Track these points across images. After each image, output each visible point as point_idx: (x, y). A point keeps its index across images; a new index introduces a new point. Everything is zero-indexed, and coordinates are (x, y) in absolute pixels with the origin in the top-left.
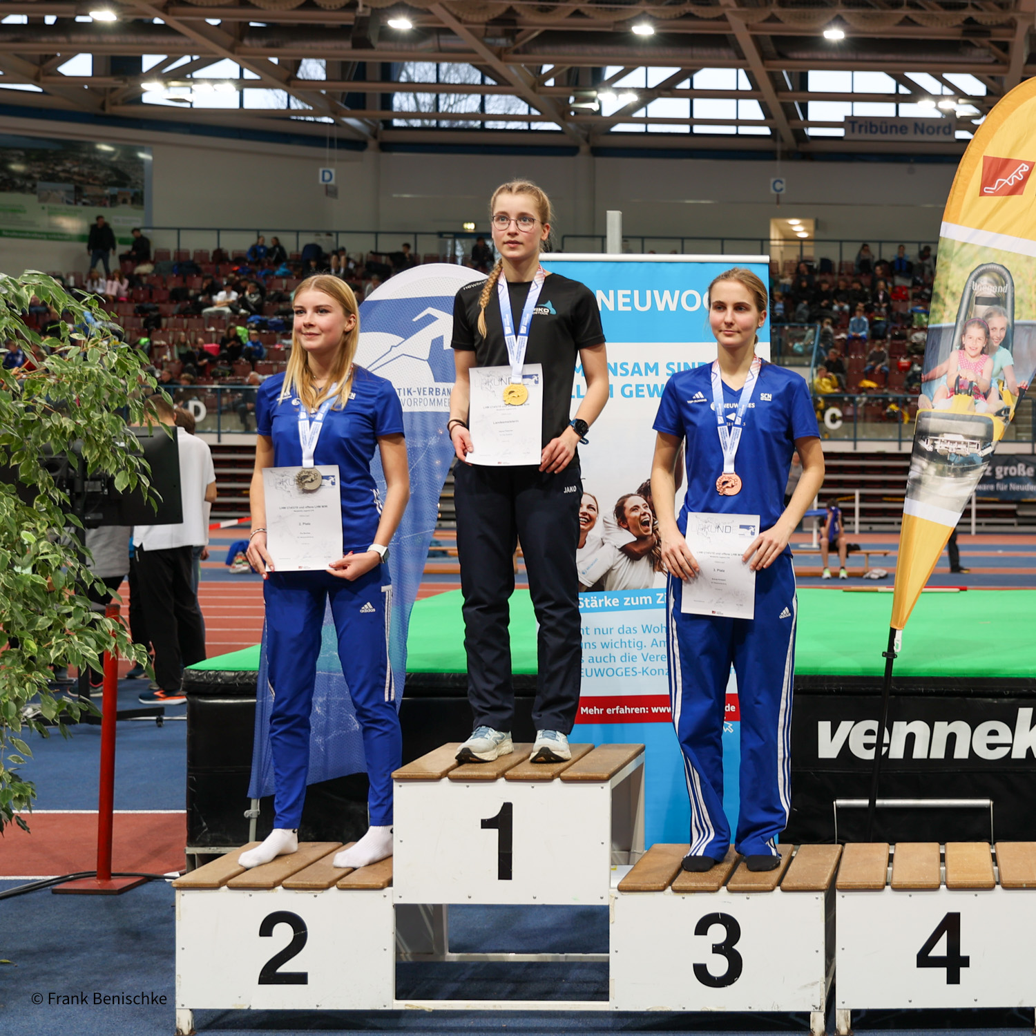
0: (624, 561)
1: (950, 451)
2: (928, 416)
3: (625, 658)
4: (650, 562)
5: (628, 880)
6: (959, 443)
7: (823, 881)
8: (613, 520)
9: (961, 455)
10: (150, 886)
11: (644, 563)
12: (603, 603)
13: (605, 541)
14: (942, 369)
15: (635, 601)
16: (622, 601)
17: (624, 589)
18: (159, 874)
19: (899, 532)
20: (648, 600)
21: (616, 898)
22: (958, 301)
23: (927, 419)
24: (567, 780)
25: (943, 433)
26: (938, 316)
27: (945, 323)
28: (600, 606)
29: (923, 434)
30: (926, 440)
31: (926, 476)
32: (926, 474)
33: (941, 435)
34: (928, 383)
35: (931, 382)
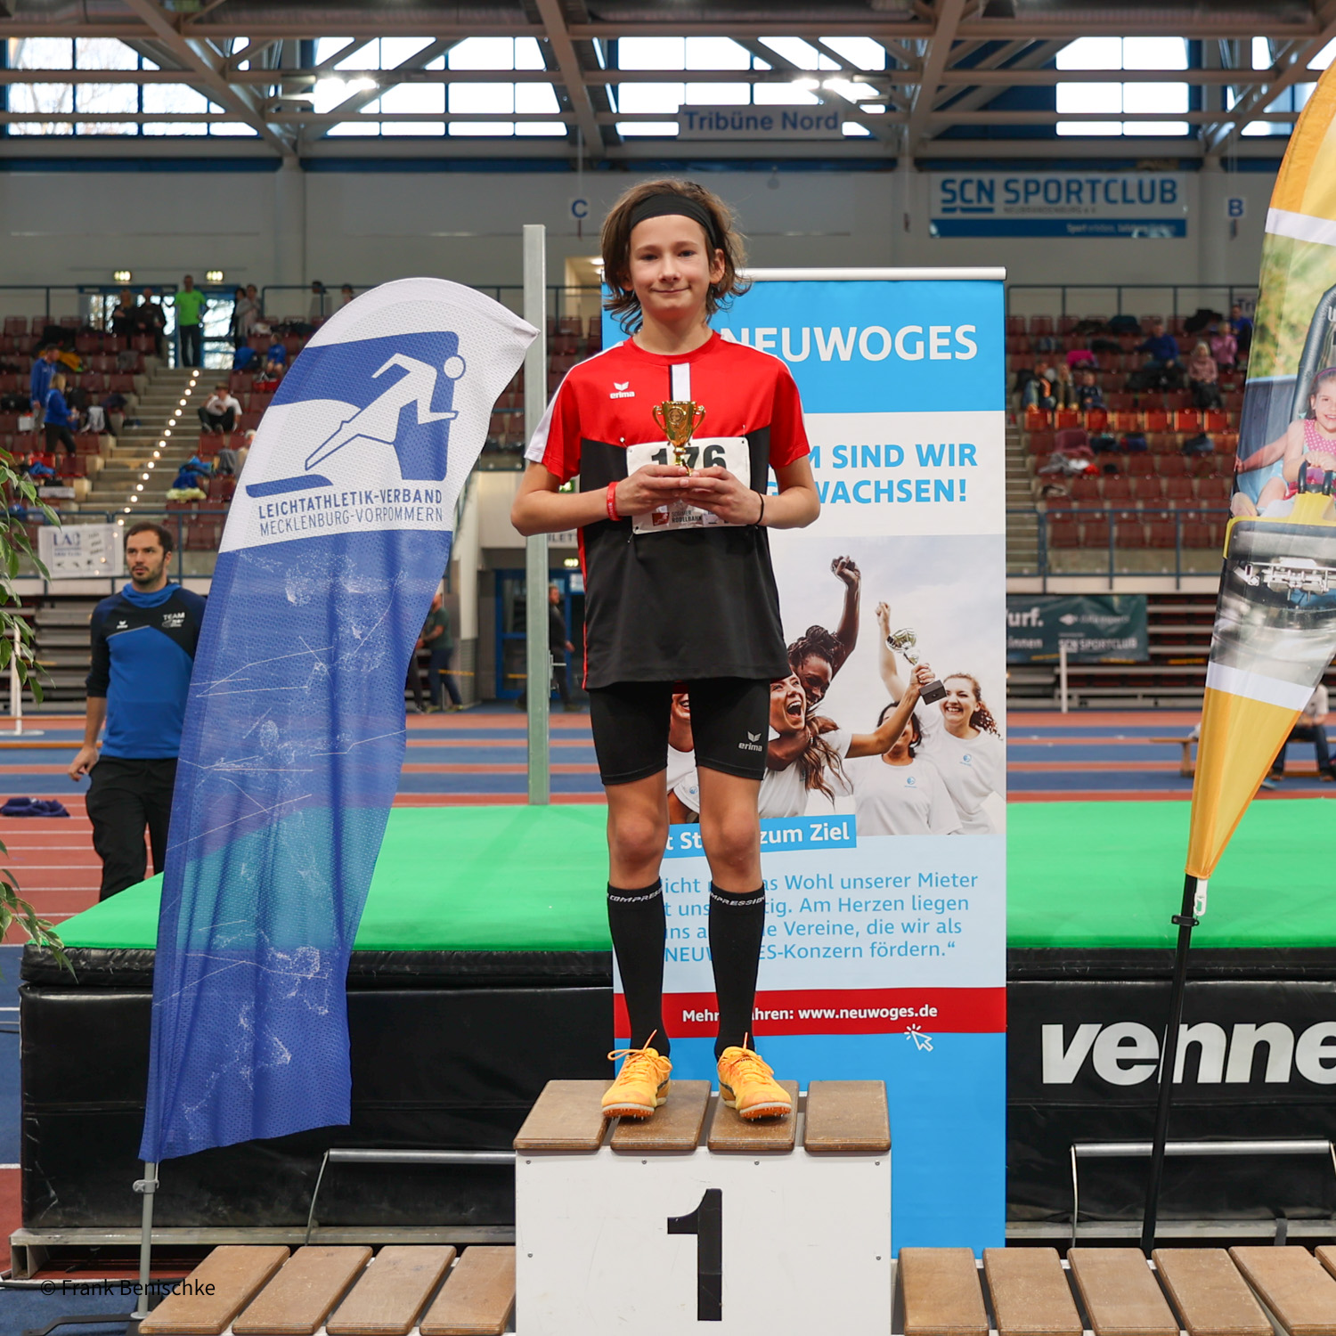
1: (1292, 586)
2: (1250, 528)
4: (802, 773)
11: (790, 775)
14: (1273, 451)
15: (775, 838)
20: (796, 834)
22: (1303, 338)
23: (1249, 533)
25: (1277, 556)
26: (1265, 363)
29: (1241, 558)
30: (1246, 567)
31: (1248, 626)
32: (1248, 623)
33: (1273, 560)
34: (1249, 474)
35: (1254, 472)
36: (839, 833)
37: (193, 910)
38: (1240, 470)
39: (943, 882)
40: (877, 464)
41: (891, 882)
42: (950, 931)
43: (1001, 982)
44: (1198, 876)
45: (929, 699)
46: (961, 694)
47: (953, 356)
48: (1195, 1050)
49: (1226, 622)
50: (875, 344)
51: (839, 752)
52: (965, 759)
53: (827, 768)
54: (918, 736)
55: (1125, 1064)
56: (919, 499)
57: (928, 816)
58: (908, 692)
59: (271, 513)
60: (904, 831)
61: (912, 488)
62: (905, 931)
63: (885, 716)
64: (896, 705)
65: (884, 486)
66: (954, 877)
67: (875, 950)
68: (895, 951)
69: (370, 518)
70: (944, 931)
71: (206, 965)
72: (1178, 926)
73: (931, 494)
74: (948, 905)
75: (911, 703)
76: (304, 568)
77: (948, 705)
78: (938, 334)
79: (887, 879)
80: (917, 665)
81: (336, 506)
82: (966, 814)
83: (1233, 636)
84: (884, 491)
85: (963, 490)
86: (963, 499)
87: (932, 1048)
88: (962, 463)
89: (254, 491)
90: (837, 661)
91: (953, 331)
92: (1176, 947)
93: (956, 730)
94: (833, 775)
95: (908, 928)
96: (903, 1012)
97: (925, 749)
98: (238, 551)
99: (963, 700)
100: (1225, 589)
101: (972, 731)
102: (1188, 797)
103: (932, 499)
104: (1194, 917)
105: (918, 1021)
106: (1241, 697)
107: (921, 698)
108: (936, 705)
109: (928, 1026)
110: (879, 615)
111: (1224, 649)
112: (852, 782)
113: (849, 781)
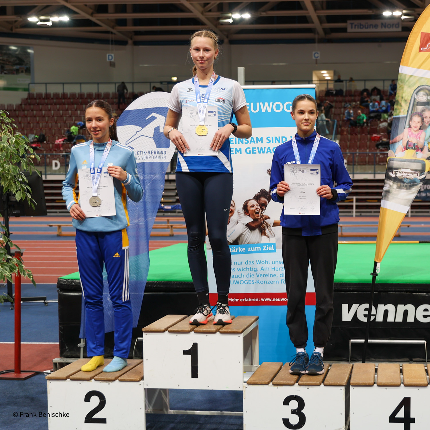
0: (247, 231)
1: (404, 177)
2: (393, 160)
3: (248, 276)
4: (260, 231)
5: (252, 379)
6: (409, 173)
7: (344, 381)
8: (242, 211)
9: (409, 179)
10: (38, 376)
11: (257, 231)
12: (238, 250)
13: (238, 221)
14: (400, 137)
15: (253, 249)
16: (247, 249)
17: (248, 243)
18: (41, 371)
19: (378, 216)
21: (246, 387)
23: (393, 162)
24: (222, 333)
25: (401, 168)
27: (401, 115)
28: (237, 251)
29: (390, 169)
30: (392, 172)
31: (392, 189)
32: (392, 188)
33: (399, 169)
34: (393, 144)
35: (395, 144)
38: (391, 143)
40: (279, 142)
44: (377, 261)
49: (385, 188)
50: (278, 107)
51: (270, 225)
53: (267, 230)
67: (282, 282)
90: (269, 199)
94: (269, 231)
100: (386, 178)
104: (377, 273)
111: (385, 196)
112: (275, 234)
113: (274, 233)
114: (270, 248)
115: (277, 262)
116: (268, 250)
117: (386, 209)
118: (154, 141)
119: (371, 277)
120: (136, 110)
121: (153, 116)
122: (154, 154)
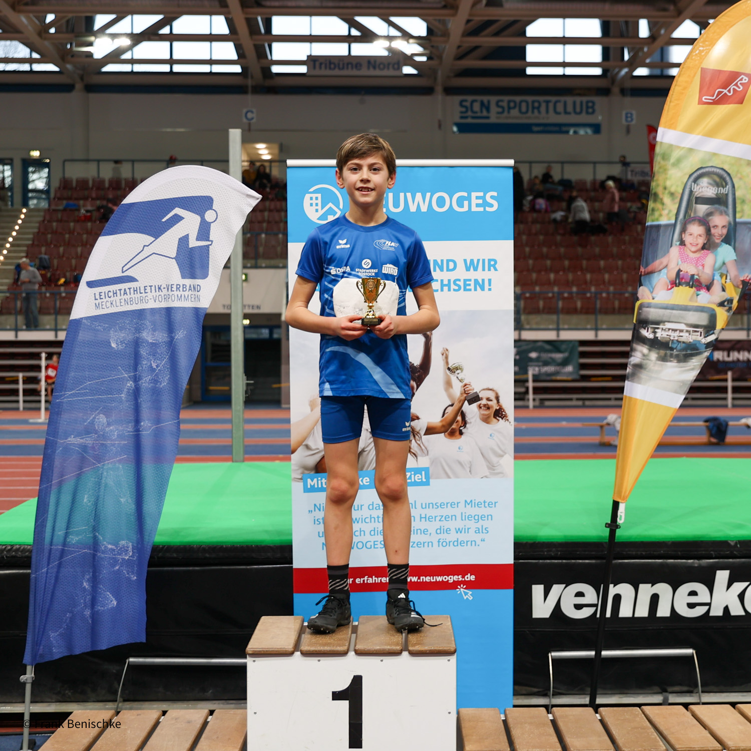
1: (672, 338)
2: (649, 306)
3: (375, 532)
6: (681, 331)
9: (684, 342)
14: (661, 263)
22: (678, 200)
23: (648, 309)
25: (664, 322)
26: (657, 214)
27: (663, 221)
29: (644, 323)
30: (646, 328)
31: (647, 361)
32: (648, 359)
33: (662, 324)
34: (648, 276)
35: (651, 275)
36: (420, 477)
37: (55, 522)
38: (643, 273)
39: (478, 505)
40: (442, 270)
41: (449, 505)
42: (482, 533)
43: (511, 561)
44: (620, 501)
45: (471, 402)
46: (488, 399)
47: (485, 209)
48: (617, 598)
49: (635, 359)
50: (441, 202)
51: (420, 432)
52: (491, 436)
53: (413, 441)
54: (465, 423)
55: (578, 607)
56: (465, 290)
57: (470, 468)
58: (459, 399)
59: (101, 297)
60: (457, 476)
61: (461, 283)
62: (457, 532)
63: (446, 412)
64: (452, 405)
65: (446, 282)
66: (485, 502)
67: (440, 543)
68: (451, 543)
69: (160, 300)
70: (479, 532)
71: (63, 553)
72: (608, 529)
73: (472, 287)
74: (481, 517)
75: (460, 405)
76: (121, 329)
77: (481, 406)
78: (476, 197)
79: (447, 503)
80: (464, 383)
81: (140, 293)
82: (491, 467)
83: (639, 367)
84: (446, 285)
85: (490, 285)
86: (490, 290)
87: (472, 598)
88: (489, 270)
89: (91, 284)
90: (419, 382)
91: (485, 195)
92: (607, 541)
93: (486, 420)
94: (417, 445)
95: (458, 531)
96: (456, 578)
97: (468, 430)
98: (82, 318)
99: (489, 403)
100: (634, 340)
101: (495, 420)
102: (614, 457)
103: (473, 289)
104: (618, 524)
105: (464, 583)
106: (644, 401)
107: (466, 402)
108: (475, 405)
109: (469, 585)
110: (443, 355)
111: (633, 375)
112: (428, 449)
113: (426, 448)
114: (418, 478)
115: (431, 505)
116: (413, 480)
117: (636, 399)
118: (176, 264)
119: (607, 532)
120: (143, 202)
121: (176, 215)
122: (177, 291)
